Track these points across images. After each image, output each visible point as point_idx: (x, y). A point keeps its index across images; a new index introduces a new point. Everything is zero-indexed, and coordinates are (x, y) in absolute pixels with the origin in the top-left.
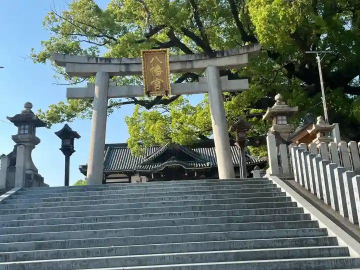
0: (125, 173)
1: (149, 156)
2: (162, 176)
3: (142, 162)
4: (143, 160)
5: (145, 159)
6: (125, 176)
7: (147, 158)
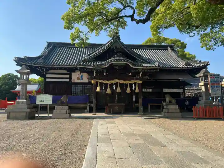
0: (65, 69)
1: (91, 54)
2: (105, 74)
3: (83, 59)
4: (84, 57)
5: (87, 56)
6: (66, 72)
7: (89, 55)
